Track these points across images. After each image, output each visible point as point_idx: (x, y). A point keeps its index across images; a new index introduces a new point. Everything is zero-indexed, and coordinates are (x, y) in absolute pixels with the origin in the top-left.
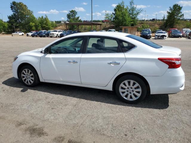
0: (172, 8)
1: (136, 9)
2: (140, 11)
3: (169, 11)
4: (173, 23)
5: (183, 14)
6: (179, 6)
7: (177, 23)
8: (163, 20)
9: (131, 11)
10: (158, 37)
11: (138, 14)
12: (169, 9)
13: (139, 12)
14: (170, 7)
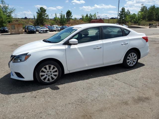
0: (39, 10)
1: (9, 8)
2: (13, 9)
3: (38, 12)
4: (43, 21)
5: (48, 15)
6: (44, 9)
7: (45, 21)
8: (34, 19)
9: (4, 9)
10: (43, 31)
11: (11, 12)
12: (38, 10)
13: (13, 11)
14: (38, 9)
